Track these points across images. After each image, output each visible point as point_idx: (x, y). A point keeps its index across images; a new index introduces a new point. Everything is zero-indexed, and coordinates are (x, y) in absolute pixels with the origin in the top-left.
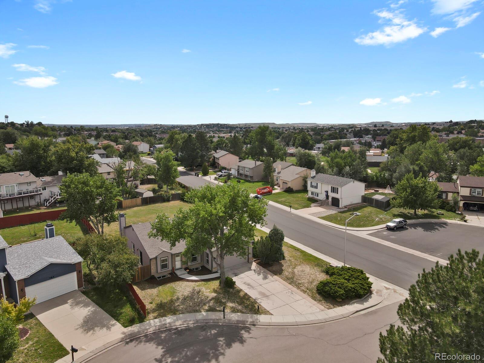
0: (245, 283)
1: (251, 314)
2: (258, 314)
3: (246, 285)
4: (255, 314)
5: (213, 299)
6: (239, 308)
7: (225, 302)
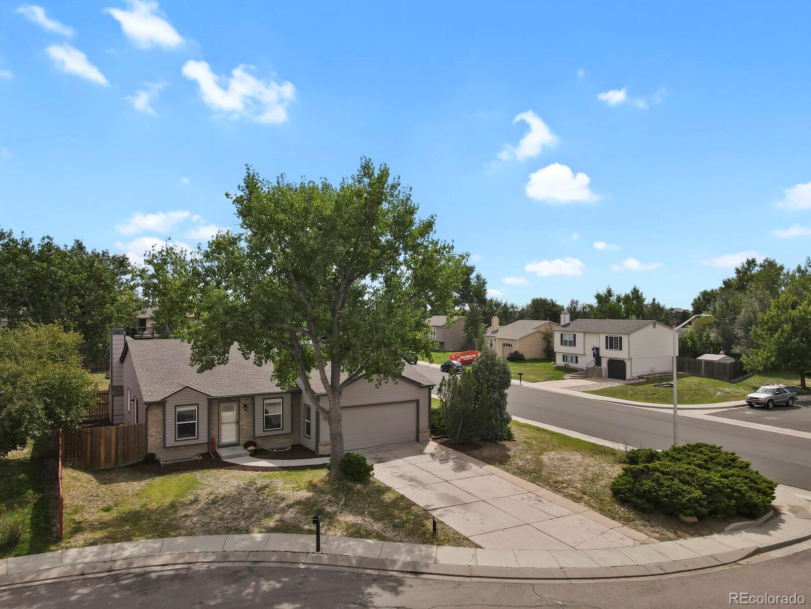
0: (400, 476)
1: (411, 542)
2: (432, 543)
3: (404, 479)
4: (423, 543)
5: (298, 505)
6: (375, 528)
7: (335, 513)
